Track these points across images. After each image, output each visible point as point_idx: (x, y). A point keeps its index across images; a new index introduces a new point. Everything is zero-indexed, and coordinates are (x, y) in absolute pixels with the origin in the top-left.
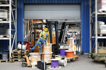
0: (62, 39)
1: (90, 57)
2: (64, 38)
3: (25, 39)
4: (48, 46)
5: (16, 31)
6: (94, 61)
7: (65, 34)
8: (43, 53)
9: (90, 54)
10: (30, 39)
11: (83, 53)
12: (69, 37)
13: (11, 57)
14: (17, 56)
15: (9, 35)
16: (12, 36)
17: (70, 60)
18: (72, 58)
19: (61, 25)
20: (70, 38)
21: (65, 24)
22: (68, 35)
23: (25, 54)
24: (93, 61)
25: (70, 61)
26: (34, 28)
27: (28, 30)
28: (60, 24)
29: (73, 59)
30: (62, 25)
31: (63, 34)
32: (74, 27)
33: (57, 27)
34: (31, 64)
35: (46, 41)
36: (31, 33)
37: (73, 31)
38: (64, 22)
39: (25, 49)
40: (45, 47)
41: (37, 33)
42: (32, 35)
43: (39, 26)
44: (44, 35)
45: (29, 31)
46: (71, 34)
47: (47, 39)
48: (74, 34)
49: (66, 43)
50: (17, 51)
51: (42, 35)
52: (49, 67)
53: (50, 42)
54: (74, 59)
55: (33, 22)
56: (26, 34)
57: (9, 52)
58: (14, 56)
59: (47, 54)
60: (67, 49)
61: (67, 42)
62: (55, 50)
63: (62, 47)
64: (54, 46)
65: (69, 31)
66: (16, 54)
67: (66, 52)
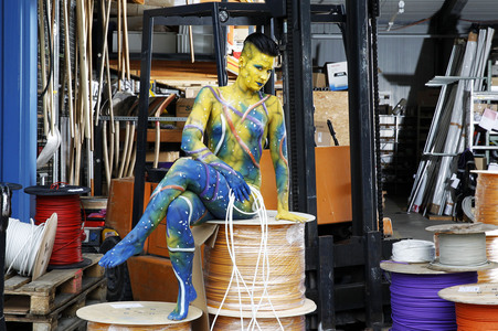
0: (422, 176)
4: (265, 236)
7: (449, 123)
8: (218, 312)
10: (100, 168)
19: (420, 34)
21: (456, 19)
22: (484, 131)
23: (38, 316)
26: (136, 60)
27: (78, 74)
28: (404, 23)
30: (424, 28)
31: (429, 122)
33: (365, 52)
35: (253, 188)
36: (114, 102)
39: (42, 268)
40: (234, 248)
41: (171, 108)
42: (122, 124)
43: (193, 40)
44: (231, 127)
45: (92, 87)
47: (264, 165)
49: (460, 216)
51: (216, 123)
53: (284, 198)
56: (63, 113)
59: (254, 315)
60: (469, 277)
61: (467, 201)
62: (338, 280)
63: (408, 254)
64: (337, 239)
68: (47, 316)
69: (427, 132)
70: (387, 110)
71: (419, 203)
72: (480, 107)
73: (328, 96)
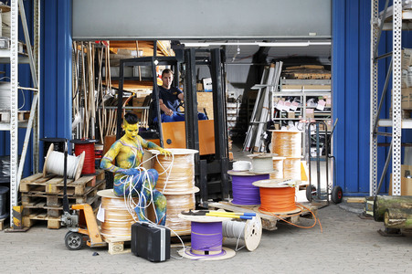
0: (250, 133)
1: (369, 216)
2: (261, 126)
3: (74, 131)
5: (39, 94)
6: (383, 229)
7: (263, 107)
9: (372, 203)
11: (342, 196)
12: (285, 123)
13: (18, 209)
14: (41, 206)
15: (9, 111)
16: (22, 116)
17: (273, 225)
18: (283, 215)
19: (249, 63)
20: (286, 125)
21: (265, 56)
22: (279, 111)
23: (78, 196)
24: (380, 232)
25: (273, 227)
26: (114, 80)
28: (240, 58)
29: (288, 219)
30: (250, 60)
31: (253, 106)
32: (308, 71)
34: (103, 238)
36: (104, 100)
37: (304, 92)
38: (262, 48)
39: (78, 175)
41: (131, 103)
42: (108, 110)
43: (141, 71)
45: (94, 94)
46: (295, 108)
48: (309, 105)
50: (41, 180)
52: (182, 252)
54: (294, 220)
55: (112, 49)
57: (8, 185)
58: (31, 206)
64: (208, 162)
65: (286, 91)
66: (39, 194)
67: (258, 189)
68: (82, 196)
69: (252, 111)
70: (232, 101)
71: (248, 146)
72: (277, 99)
73: (204, 95)
